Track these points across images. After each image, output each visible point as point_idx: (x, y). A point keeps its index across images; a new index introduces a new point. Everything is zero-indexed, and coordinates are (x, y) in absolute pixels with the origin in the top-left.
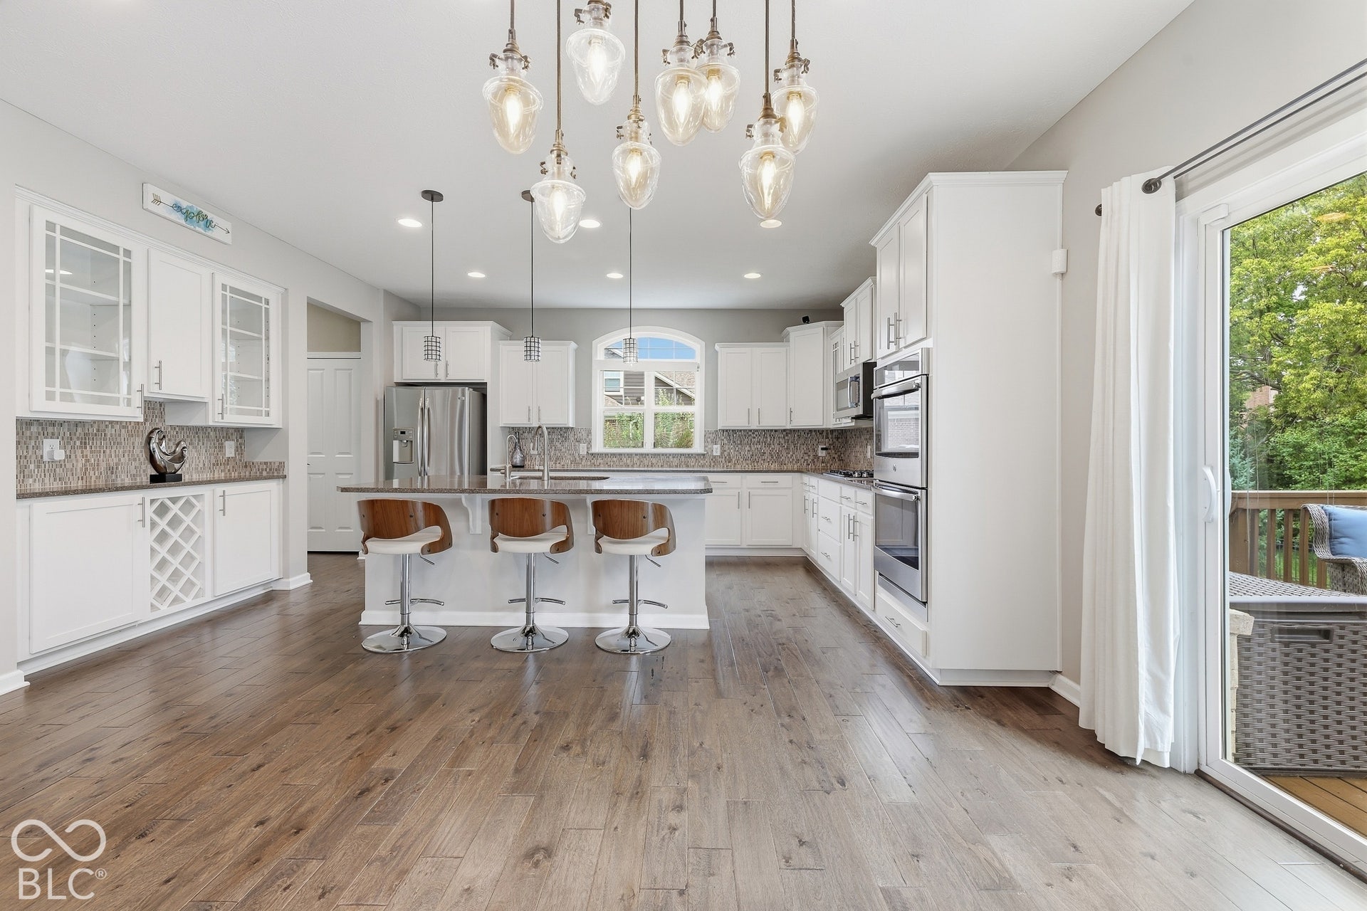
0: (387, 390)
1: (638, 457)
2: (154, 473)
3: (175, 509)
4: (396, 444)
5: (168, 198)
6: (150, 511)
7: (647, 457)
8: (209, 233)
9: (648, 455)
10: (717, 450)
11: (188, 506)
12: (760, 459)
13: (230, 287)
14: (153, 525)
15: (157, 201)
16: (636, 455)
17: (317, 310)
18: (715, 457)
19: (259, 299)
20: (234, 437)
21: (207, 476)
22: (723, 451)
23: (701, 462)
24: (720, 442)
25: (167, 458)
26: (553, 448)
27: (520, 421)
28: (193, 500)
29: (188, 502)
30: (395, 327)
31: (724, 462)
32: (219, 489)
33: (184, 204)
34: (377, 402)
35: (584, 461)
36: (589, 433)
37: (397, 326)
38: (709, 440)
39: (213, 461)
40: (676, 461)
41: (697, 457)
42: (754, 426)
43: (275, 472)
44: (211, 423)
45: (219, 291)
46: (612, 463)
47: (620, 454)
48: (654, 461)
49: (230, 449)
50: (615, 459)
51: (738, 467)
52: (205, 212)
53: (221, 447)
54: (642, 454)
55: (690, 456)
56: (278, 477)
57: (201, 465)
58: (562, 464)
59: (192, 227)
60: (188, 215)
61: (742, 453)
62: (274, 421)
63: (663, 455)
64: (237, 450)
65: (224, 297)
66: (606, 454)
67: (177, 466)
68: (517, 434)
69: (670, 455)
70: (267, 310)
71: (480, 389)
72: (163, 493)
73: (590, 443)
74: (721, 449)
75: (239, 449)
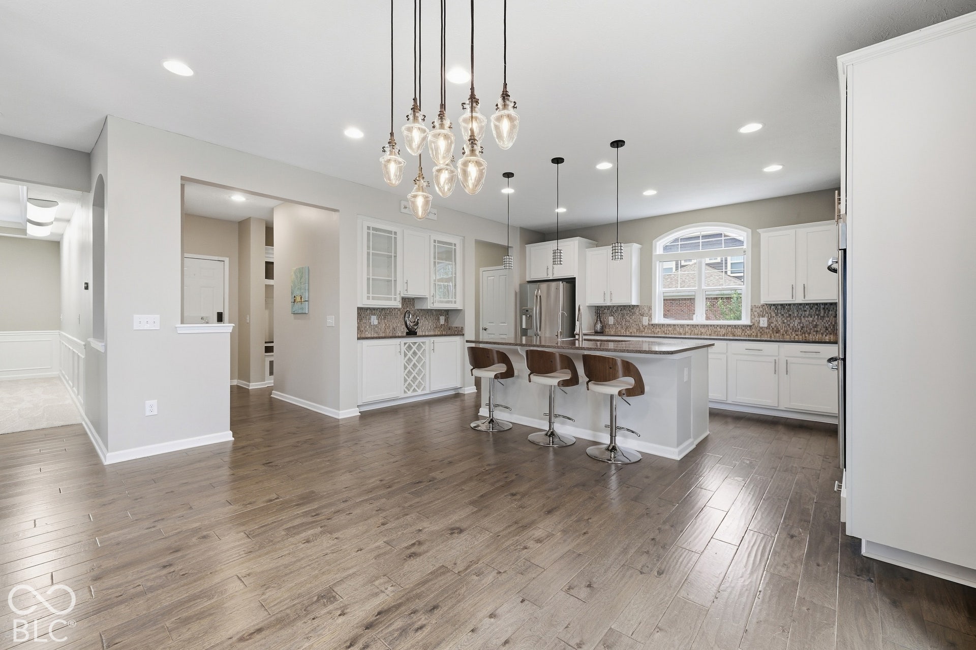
0: (521, 286)
1: (689, 327)
2: (407, 331)
3: (414, 348)
4: (524, 317)
6: (404, 348)
7: (697, 327)
9: (698, 325)
10: (764, 322)
11: (419, 347)
12: (812, 331)
13: (437, 241)
14: (405, 355)
15: (405, 207)
16: (688, 325)
17: (481, 244)
18: (761, 328)
19: (450, 244)
20: (444, 314)
21: (432, 333)
22: (770, 323)
23: (748, 332)
24: (767, 315)
25: (412, 324)
26: (624, 320)
27: (600, 302)
28: (421, 344)
29: (419, 344)
30: (527, 248)
31: (771, 332)
32: (432, 339)
34: (516, 293)
35: (646, 329)
36: (650, 308)
37: (528, 246)
38: (756, 313)
39: (435, 326)
40: (723, 331)
41: (743, 328)
42: (799, 300)
43: (459, 332)
44: (429, 308)
45: (432, 244)
46: (668, 332)
47: (674, 325)
48: (703, 330)
49: (442, 320)
50: (670, 329)
51: (787, 338)
53: (439, 319)
54: (693, 325)
55: (737, 326)
56: (461, 335)
57: (430, 328)
58: (630, 331)
61: (791, 325)
62: (458, 306)
63: (711, 326)
64: (445, 321)
65: (435, 245)
66: (663, 325)
67: (416, 327)
68: (599, 312)
69: (717, 326)
70: (455, 249)
71: (571, 282)
72: (410, 340)
73: (650, 316)
74: (768, 321)
75: (446, 320)
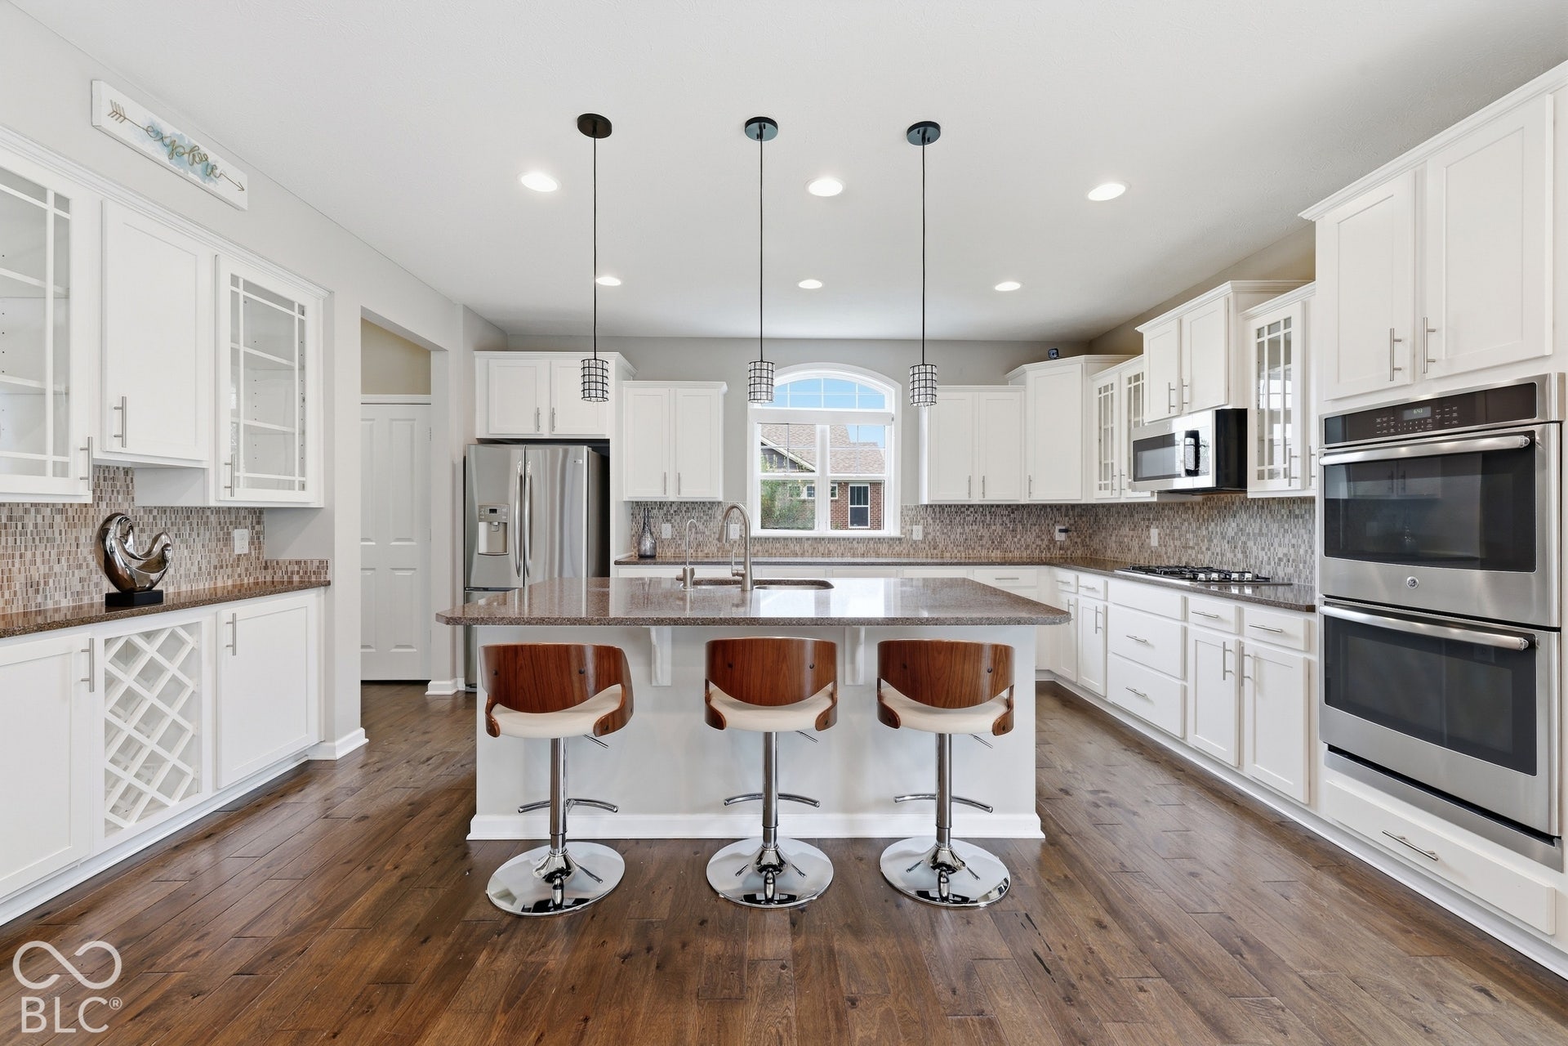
0: (468, 446)
1: (810, 542)
2: (113, 590)
3: (150, 650)
4: (482, 527)
5: (140, 115)
6: (104, 660)
7: (823, 542)
8: (210, 186)
9: (824, 539)
10: (918, 533)
11: (174, 642)
12: (977, 545)
13: (244, 280)
14: (110, 681)
15: (118, 114)
16: (808, 539)
17: (373, 329)
18: (915, 542)
19: (289, 304)
20: (248, 522)
22: (926, 535)
23: (897, 548)
24: (922, 521)
25: (135, 564)
26: (694, 530)
28: (182, 633)
29: (173, 635)
30: (477, 360)
31: (927, 548)
32: (226, 610)
33: (168, 130)
34: (454, 466)
35: (735, 548)
37: (481, 358)
38: (907, 518)
39: (215, 561)
40: (861, 548)
41: (891, 542)
42: (978, 499)
43: (312, 577)
44: (212, 503)
45: (226, 287)
46: (774, 551)
47: (785, 539)
48: (833, 547)
49: (241, 540)
50: (778, 545)
51: (947, 558)
52: (203, 149)
53: (228, 539)
54: (816, 539)
55: (880, 540)
56: (319, 584)
57: (195, 569)
58: (706, 551)
59: (182, 171)
60: (174, 150)
61: (952, 537)
62: (311, 497)
63: (844, 539)
64: (252, 543)
65: (234, 295)
66: (767, 539)
67: (154, 576)
68: (643, 512)
69: (854, 539)
70: (302, 322)
71: (600, 449)
72: (129, 627)
73: (743, 523)
74: (924, 531)
75: (256, 541)
